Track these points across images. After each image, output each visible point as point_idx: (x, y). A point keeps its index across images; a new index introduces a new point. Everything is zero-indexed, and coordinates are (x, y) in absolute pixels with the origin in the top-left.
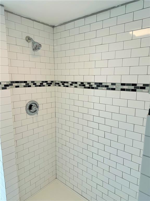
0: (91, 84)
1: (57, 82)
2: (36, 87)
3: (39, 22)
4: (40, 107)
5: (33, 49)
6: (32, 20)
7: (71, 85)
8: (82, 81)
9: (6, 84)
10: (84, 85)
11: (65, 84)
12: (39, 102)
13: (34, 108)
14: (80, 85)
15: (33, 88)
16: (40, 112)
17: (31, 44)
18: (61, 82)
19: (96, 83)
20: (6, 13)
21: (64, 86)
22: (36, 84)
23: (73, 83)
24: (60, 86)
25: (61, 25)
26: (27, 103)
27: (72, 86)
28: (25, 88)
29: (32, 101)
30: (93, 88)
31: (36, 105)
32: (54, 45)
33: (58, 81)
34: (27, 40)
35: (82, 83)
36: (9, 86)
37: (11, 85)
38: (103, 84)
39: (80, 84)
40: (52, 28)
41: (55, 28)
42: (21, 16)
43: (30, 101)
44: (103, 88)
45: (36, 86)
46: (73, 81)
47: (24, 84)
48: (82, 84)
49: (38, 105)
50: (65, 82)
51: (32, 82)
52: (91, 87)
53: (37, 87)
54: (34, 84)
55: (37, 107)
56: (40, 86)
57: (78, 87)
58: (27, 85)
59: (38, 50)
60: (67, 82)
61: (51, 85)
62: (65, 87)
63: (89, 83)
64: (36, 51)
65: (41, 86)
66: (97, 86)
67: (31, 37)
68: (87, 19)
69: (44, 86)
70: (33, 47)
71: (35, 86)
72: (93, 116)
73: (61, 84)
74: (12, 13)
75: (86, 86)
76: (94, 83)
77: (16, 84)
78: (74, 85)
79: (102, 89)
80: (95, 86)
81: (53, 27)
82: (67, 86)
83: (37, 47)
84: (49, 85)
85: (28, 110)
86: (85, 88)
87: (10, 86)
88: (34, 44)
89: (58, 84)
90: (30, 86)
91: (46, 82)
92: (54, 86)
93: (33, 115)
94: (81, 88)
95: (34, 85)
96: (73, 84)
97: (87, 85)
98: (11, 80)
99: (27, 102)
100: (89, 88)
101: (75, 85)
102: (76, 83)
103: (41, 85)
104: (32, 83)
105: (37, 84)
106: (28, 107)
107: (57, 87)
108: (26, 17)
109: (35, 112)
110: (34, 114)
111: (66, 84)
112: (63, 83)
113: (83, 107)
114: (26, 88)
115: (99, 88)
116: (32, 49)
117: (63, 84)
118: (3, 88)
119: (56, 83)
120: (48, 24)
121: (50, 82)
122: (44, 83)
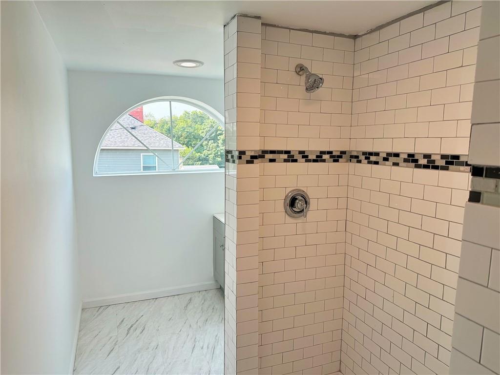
0: (433, 158)
1: (355, 154)
2: (307, 163)
3: (325, 33)
4: (313, 204)
5: (307, 89)
6: (311, 32)
7: (386, 159)
8: (411, 151)
9: (253, 154)
10: (417, 161)
11: (371, 157)
12: (311, 194)
13: (299, 205)
14: (405, 160)
15: (302, 165)
16: (311, 214)
17: (303, 78)
18: (364, 153)
19: (443, 157)
20: (264, 27)
21: (370, 162)
22: (307, 156)
23: (389, 154)
24: (359, 162)
25: (372, 31)
26: (287, 193)
27: (387, 162)
28: (285, 163)
29: (297, 189)
30: (436, 168)
31: (303, 199)
32: (355, 75)
33: (357, 151)
34: (298, 72)
35: (411, 155)
36: (257, 159)
37: (262, 157)
38: (462, 159)
39: (406, 157)
40: (352, 40)
41: (358, 40)
42: (290, 29)
43: (293, 190)
44: (462, 168)
45: (308, 161)
46: (390, 151)
47: (285, 156)
48: (411, 159)
49: (309, 199)
50: (371, 154)
51: (300, 152)
52: (431, 164)
53: (309, 163)
54: (303, 157)
55: (306, 203)
56: (314, 161)
57: (402, 164)
58: (291, 158)
59: (317, 89)
60: (377, 154)
61: (340, 159)
62: (370, 165)
63: (427, 156)
64: (313, 91)
65: (318, 162)
66: (447, 163)
67: (307, 64)
68: (428, 13)
69: (324, 161)
70: (308, 85)
71: (304, 161)
72: (434, 234)
73: (362, 158)
74: (274, 26)
75: (419, 163)
76: (440, 156)
77: (271, 156)
78: (393, 159)
79: (460, 171)
80: (442, 163)
81: (355, 37)
82: (376, 163)
83: (314, 84)
84: (336, 159)
85: (288, 207)
86: (418, 166)
87: (260, 159)
88: (309, 79)
89: (357, 157)
90: (296, 161)
91: (330, 153)
92: (347, 162)
93: (296, 217)
94: (407, 167)
95: (304, 159)
96: (390, 158)
97: (423, 160)
98: (263, 149)
99: (289, 190)
100: (426, 167)
101: (395, 159)
102: (397, 155)
103: (319, 159)
104: (301, 155)
105: (310, 158)
106: (288, 201)
107: (353, 165)
108: (298, 28)
109: (301, 212)
110: (300, 217)
111: (373, 158)
112: (368, 155)
113: (410, 212)
114: (288, 163)
115: (451, 167)
116: (305, 87)
117: (366, 158)
118: (248, 162)
119: (352, 157)
120: (343, 33)
121: (338, 154)
122: (323, 155)
